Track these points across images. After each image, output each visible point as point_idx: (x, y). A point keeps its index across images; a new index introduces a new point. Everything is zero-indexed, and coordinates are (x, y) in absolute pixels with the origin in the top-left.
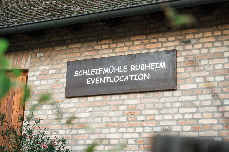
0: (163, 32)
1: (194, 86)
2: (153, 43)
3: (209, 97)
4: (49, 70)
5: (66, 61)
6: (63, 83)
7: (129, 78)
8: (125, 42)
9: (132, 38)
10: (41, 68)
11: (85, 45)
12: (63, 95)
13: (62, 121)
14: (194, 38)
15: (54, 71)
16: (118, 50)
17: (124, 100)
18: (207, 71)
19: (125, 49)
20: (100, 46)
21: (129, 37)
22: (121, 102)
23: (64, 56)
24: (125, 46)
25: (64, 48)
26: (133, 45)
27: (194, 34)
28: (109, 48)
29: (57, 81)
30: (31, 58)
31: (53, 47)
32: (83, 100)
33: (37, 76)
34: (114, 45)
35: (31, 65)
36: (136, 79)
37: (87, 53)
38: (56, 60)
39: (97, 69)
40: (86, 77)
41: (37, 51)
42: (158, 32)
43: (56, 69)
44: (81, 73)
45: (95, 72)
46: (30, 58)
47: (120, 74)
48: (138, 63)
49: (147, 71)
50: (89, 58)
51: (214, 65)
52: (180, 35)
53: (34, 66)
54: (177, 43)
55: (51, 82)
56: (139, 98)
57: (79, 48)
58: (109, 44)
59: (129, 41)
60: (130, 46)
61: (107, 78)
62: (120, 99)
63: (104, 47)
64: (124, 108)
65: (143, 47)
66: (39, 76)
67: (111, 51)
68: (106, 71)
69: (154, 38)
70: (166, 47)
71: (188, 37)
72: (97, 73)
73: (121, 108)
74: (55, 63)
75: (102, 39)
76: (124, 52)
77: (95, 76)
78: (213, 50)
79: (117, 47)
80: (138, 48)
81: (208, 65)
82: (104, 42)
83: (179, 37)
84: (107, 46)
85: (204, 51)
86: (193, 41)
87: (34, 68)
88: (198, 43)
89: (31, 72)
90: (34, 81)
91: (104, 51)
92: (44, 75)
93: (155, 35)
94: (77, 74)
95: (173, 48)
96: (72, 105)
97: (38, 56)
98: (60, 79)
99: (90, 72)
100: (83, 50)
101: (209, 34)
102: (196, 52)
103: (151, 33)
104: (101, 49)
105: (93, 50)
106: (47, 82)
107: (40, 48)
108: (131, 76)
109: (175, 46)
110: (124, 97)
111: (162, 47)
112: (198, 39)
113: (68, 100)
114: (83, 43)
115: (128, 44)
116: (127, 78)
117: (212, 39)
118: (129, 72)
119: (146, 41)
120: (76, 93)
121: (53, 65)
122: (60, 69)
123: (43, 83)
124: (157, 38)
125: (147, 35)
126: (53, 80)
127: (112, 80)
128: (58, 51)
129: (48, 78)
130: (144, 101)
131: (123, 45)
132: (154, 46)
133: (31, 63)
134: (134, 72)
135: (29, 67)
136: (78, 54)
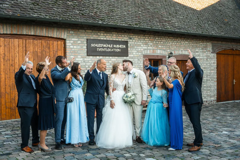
0: (123, 33)
1: (133, 56)
2: (120, 36)
3: (137, 60)
4: (77, 41)
5: (85, 38)
6: (85, 49)
7: (113, 50)
8: (110, 34)
9: (112, 33)
10: (73, 39)
11: (93, 31)
12: (86, 54)
13: (86, 66)
14: (133, 37)
15: (80, 42)
16: (107, 37)
17: (111, 59)
18: (136, 51)
19: (110, 37)
20: (100, 34)
21: (111, 32)
22: (110, 60)
23: (84, 35)
24: (110, 36)
25: (84, 31)
26: (113, 36)
27: (133, 36)
28: (104, 35)
29: (82, 47)
30: (67, 33)
31: (79, 29)
32: (95, 57)
33: (72, 43)
34: (105, 34)
35: (67, 37)
36: (116, 51)
37: (95, 36)
38: (80, 36)
39: (101, 45)
40: (96, 47)
41: (70, 30)
42: (121, 32)
43: (81, 41)
44: (94, 45)
45: (100, 46)
46: (66, 33)
47: (110, 48)
48: (116, 44)
49: (119, 48)
50: (95, 38)
51: (138, 48)
52: (129, 35)
53: (70, 38)
54: (128, 38)
56: (116, 59)
57: (91, 33)
58: (104, 33)
59: (111, 34)
60: (112, 36)
61: (105, 49)
62: (109, 58)
63: (101, 34)
64: (111, 62)
65: (116, 38)
66: (73, 44)
67: (104, 37)
68: (105, 46)
69: (120, 34)
70: (124, 39)
71: (131, 37)
72: (101, 46)
73: (110, 62)
74: (80, 38)
75: (101, 31)
76: (110, 38)
77: (100, 48)
78: (138, 43)
79: (107, 36)
80: (115, 37)
81: (137, 48)
82: (102, 32)
83: (128, 36)
84: (103, 34)
85: (136, 43)
86: (132, 39)
87: (69, 39)
88: (134, 40)
89: (68, 40)
90: (70, 46)
91: (102, 36)
92: (75, 43)
93: (120, 33)
94: (92, 45)
95: (126, 40)
96: (90, 59)
97: (70, 32)
98: (83, 46)
99: (98, 46)
100: (93, 34)
101: (137, 37)
102: (133, 43)
103: (119, 32)
104: (100, 35)
105: (97, 35)
106: (77, 47)
107: (71, 29)
108: (114, 49)
109: (127, 39)
110: (111, 57)
111: (123, 39)
112: (134, 38)
113: (88, 57)
114: (92, 30)
115: (111, 35)
116: (112, 50)
117: (138, 39)
118: (113, 48)
119: (117, 35)
120: (93, 54)
121: (79, 39)
122: (83, 41)
123: (75, 47)
124: (121, 35)
125: (118, 32)
126: (80, 46)
127: (107, 50)
128: (81, 32)
129: (77, 45)
130: (118, 60)
131: (109, 35)
132: (120, 38)
133: (67, 36)
134: (115, 48)
135: (67, 38)
136: (91, 36)
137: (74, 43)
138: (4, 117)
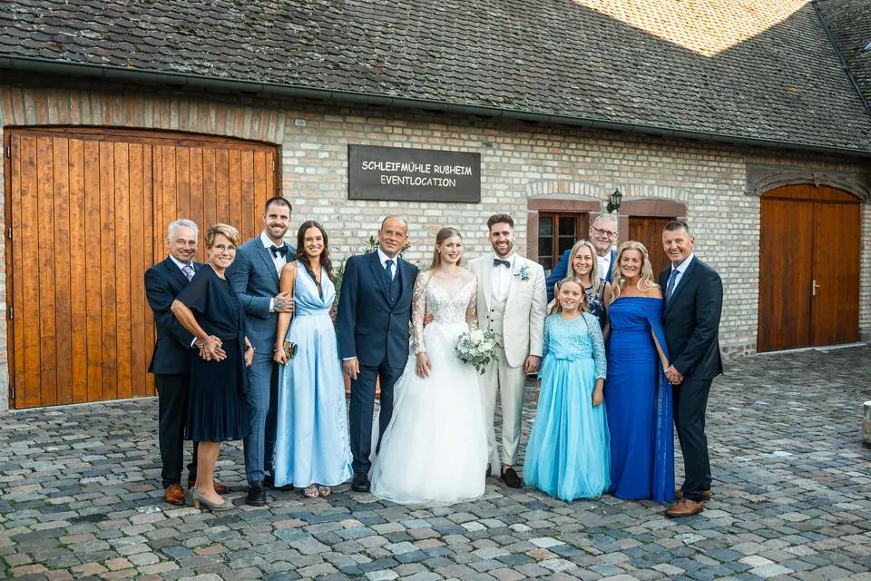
0: (465, 126)
1: (494, 200)
2: (455, 138)
4: (317, 151)
5: (344, 141)
6: (342, 176)
7: (433, 181)
8: (423, 130)
9: (431, 126)
10: (304, 146)
11: (370, 121)
12: (344, 194)
13: (345, 232)
14: (495, 142)
15: (326, 155)
16: (414, 139)
17: (424, 210)
18: (507, 184)
19: (423, 140)
20: (390, 128)
21: (428, 123)
22: (420, 212)
23: (341, 134)
24: (422, 136)
25: (339, 119)
26: (432, 136)
27: (496, 136)
28: (403, 134)
29: (332, 172)
30: (286, 126)
31: (323, 114)
32: (372, 204)
33: (299, 158)
34: (409, 131)
35: (287, 138)
36: (440, 185)
37: (373, 136)
38: (328, 136)
39: (393, 164)
40: (378, 172)
41: (295, 114)
42: (459, 125)
43: (330, 152)
44: (372, 165)
45: (391, 168)
46: (282, 124)
47: (422, 176)
48: (442, 164)
49: (452, 176)
50: (375, 143)
51: (513, 178)
52: (482, 134)
53: (293, 141)
54: (479, 144)
55: (322, 171)
56: (439, 209)
57: (363, 125)
58: (403, 128)
59: (428, 129)
60: (428, 137)
61: (407, 178)
62: (420, 208)
63: (396, 130)
64: (425, 220)
65: (442, 142)
66: (303, 160)
67: (405, 138)
68: (405, 167)
69: (456, 132)
70: (468, 147)
71: (491, 139)
72: (393, 169)
73: (422, 220)
74: (327, 142)
75: (394, 119)
76: (422, 144)
77: (390, 174)
78: (513, 161)
79: (413, 135)
80: (438, 141)
81: (508, 177)
82: (396, 123)
83: (482, 138)
84: (400, 131)
85: (505, 160)
86: (495, 146)
87: (291, 145)
88: (498, 149)
89: (288, 149)
90: (295, 166)
91: (397, 138)
92: (310, 159)
93: (457, 129)
94: (366, 166)
95: (474, 151)
96: (357, 211)
97: (296, 124)
98: (336, 168)
99: (384, 167)
100: (368, 129)
101: (508, 140)
102: (497, 159)
103: (452, 125)
104: (393, 133)
105: (382, 132)
106: (316, 170)
107: (300, 111)
108: (435, 179)
109: (478, 148)
110: (424, 205)
111: (464, 146)
112: (499, 143)
113: (351, 203)
114: (367, 118)
115: (426, 133)
116: (430, 182)
117: (512, 148)
118: (433, 174)
119: (447, 135)
120: (366, 194)
121: (324, 144)
122: (337, 153)
123: (309, 171)
124: (459, 133)
125: (447, 125)
126: (326, 169)
127: (413, 182)
128: (331, 122)
129: (318, 165)
130: (446, 213)
131: (419, 133)
132: (455, 142)
133: (286, 134)
134: (438, 175)
135: (284, 141)
136: (361, 135)
137: (308, 159)
138: (79, 392)
